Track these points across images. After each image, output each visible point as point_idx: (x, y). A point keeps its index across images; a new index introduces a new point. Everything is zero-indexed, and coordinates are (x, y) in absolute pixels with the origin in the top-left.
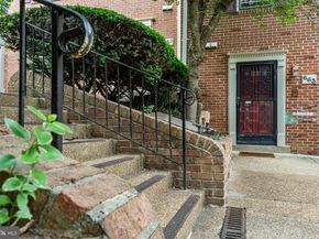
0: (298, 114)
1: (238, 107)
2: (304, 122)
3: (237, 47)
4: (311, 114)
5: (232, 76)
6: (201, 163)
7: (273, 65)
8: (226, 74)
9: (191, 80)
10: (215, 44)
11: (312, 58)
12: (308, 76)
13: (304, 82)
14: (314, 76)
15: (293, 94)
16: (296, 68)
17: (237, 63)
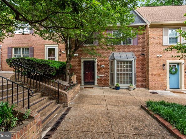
0: (100, 76)
1: (84, 74)
2: (101, 78)
3: (84, 56)
4: (103, 76)
5: (82, 64)
6: (63, 98)
7: (93, 62)
8: (81, 64)
9: (67, 70)
10: (77, 55)
11: (103, 60)
12: (102, 65)
13: (101, 67)
14: (104, 65)
15: (99, 70)
16: (99, 63)
17: (84, 61)
